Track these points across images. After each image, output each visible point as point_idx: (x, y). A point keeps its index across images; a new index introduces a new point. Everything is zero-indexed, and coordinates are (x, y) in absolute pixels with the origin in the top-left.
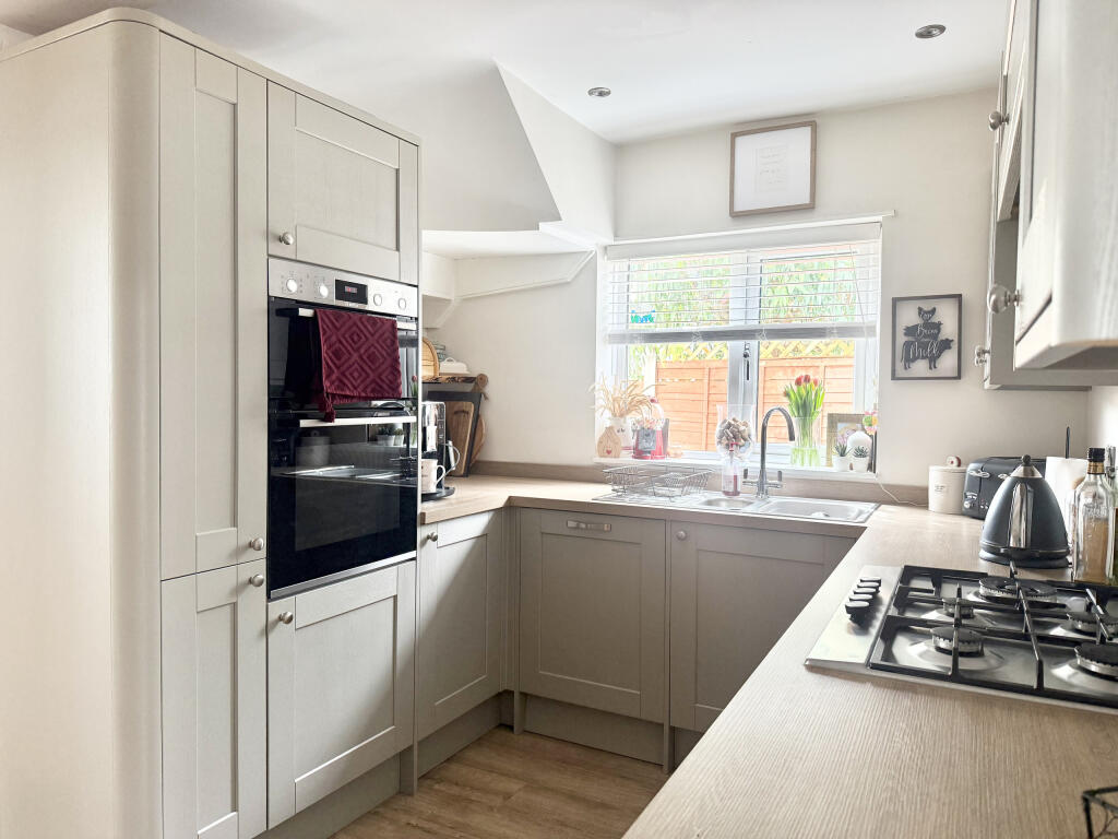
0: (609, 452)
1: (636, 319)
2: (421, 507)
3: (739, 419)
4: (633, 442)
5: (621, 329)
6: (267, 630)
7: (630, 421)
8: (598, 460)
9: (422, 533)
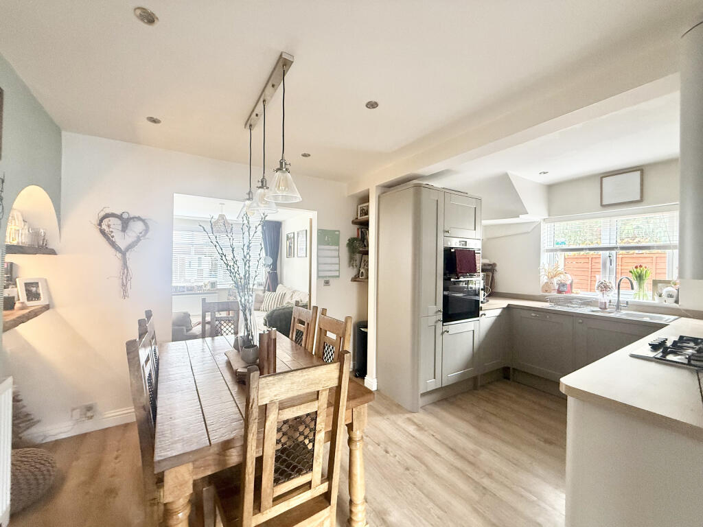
0: (546, 291)
1: (557, 244)
2: (481, 305)
3: (607, 281)
4: (557, 287)
5: (552, 247)
6: (442, 333)
7: (555, 280)
8: (542, 293)
9: (481, 313)
